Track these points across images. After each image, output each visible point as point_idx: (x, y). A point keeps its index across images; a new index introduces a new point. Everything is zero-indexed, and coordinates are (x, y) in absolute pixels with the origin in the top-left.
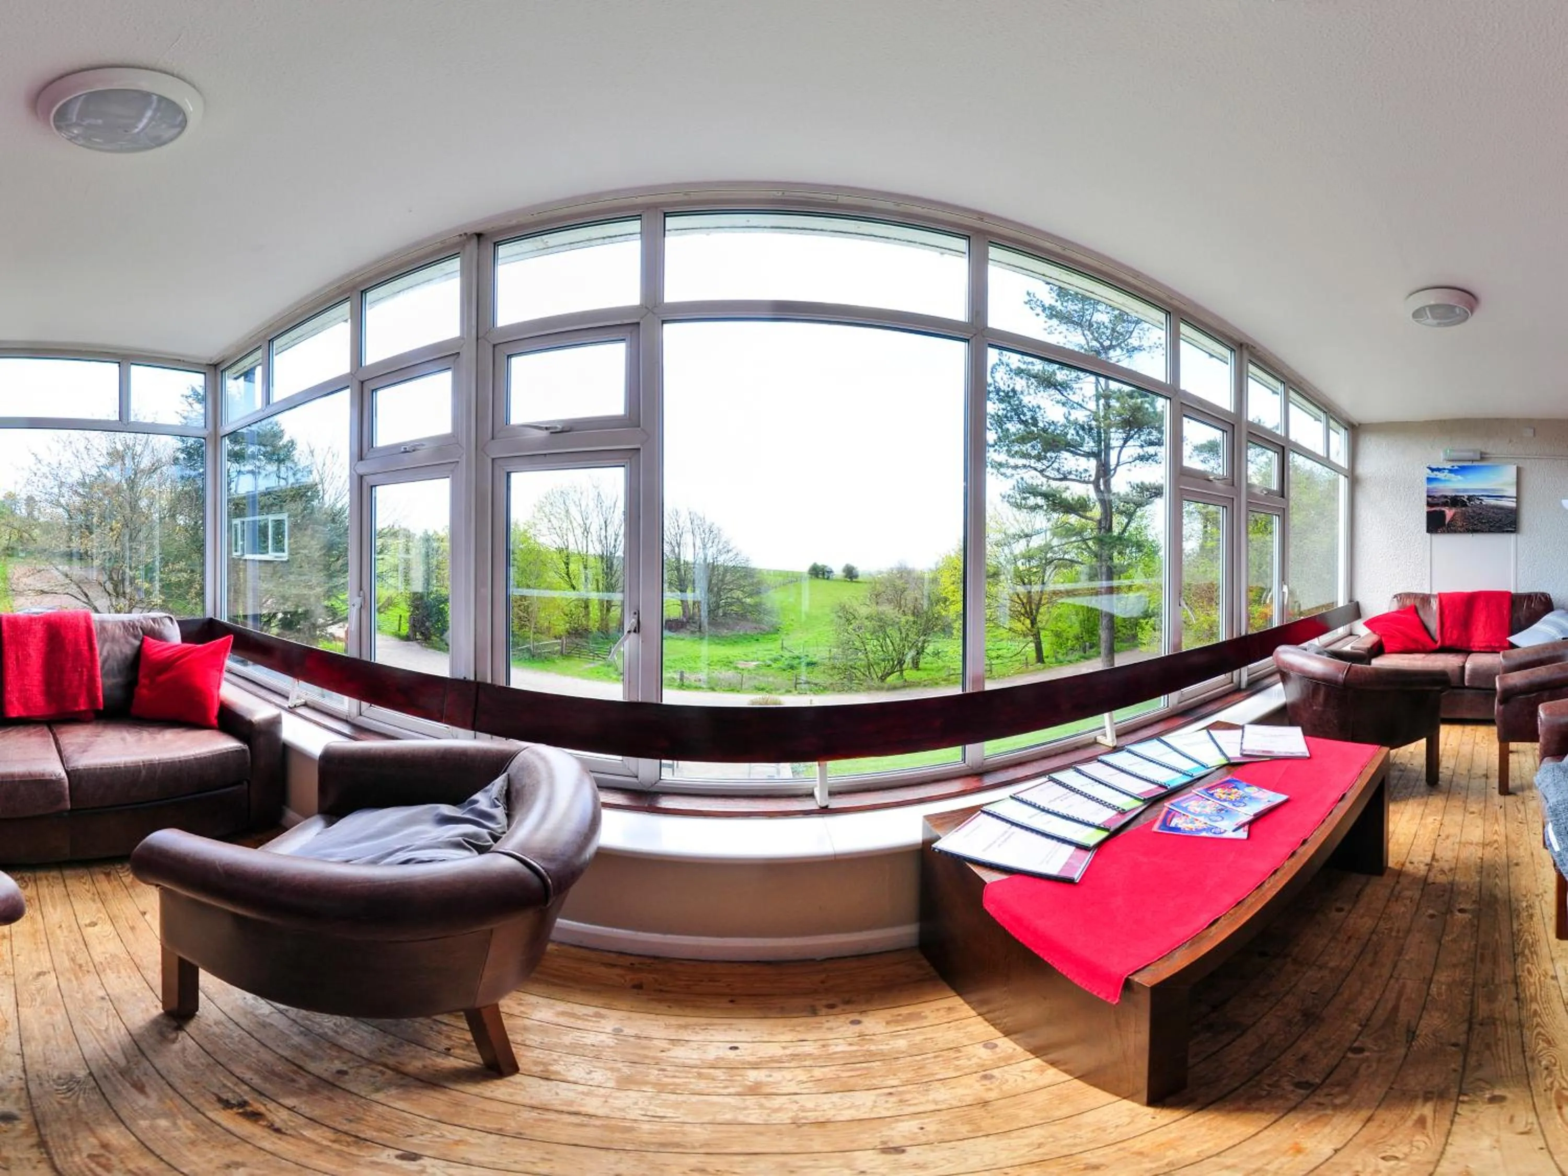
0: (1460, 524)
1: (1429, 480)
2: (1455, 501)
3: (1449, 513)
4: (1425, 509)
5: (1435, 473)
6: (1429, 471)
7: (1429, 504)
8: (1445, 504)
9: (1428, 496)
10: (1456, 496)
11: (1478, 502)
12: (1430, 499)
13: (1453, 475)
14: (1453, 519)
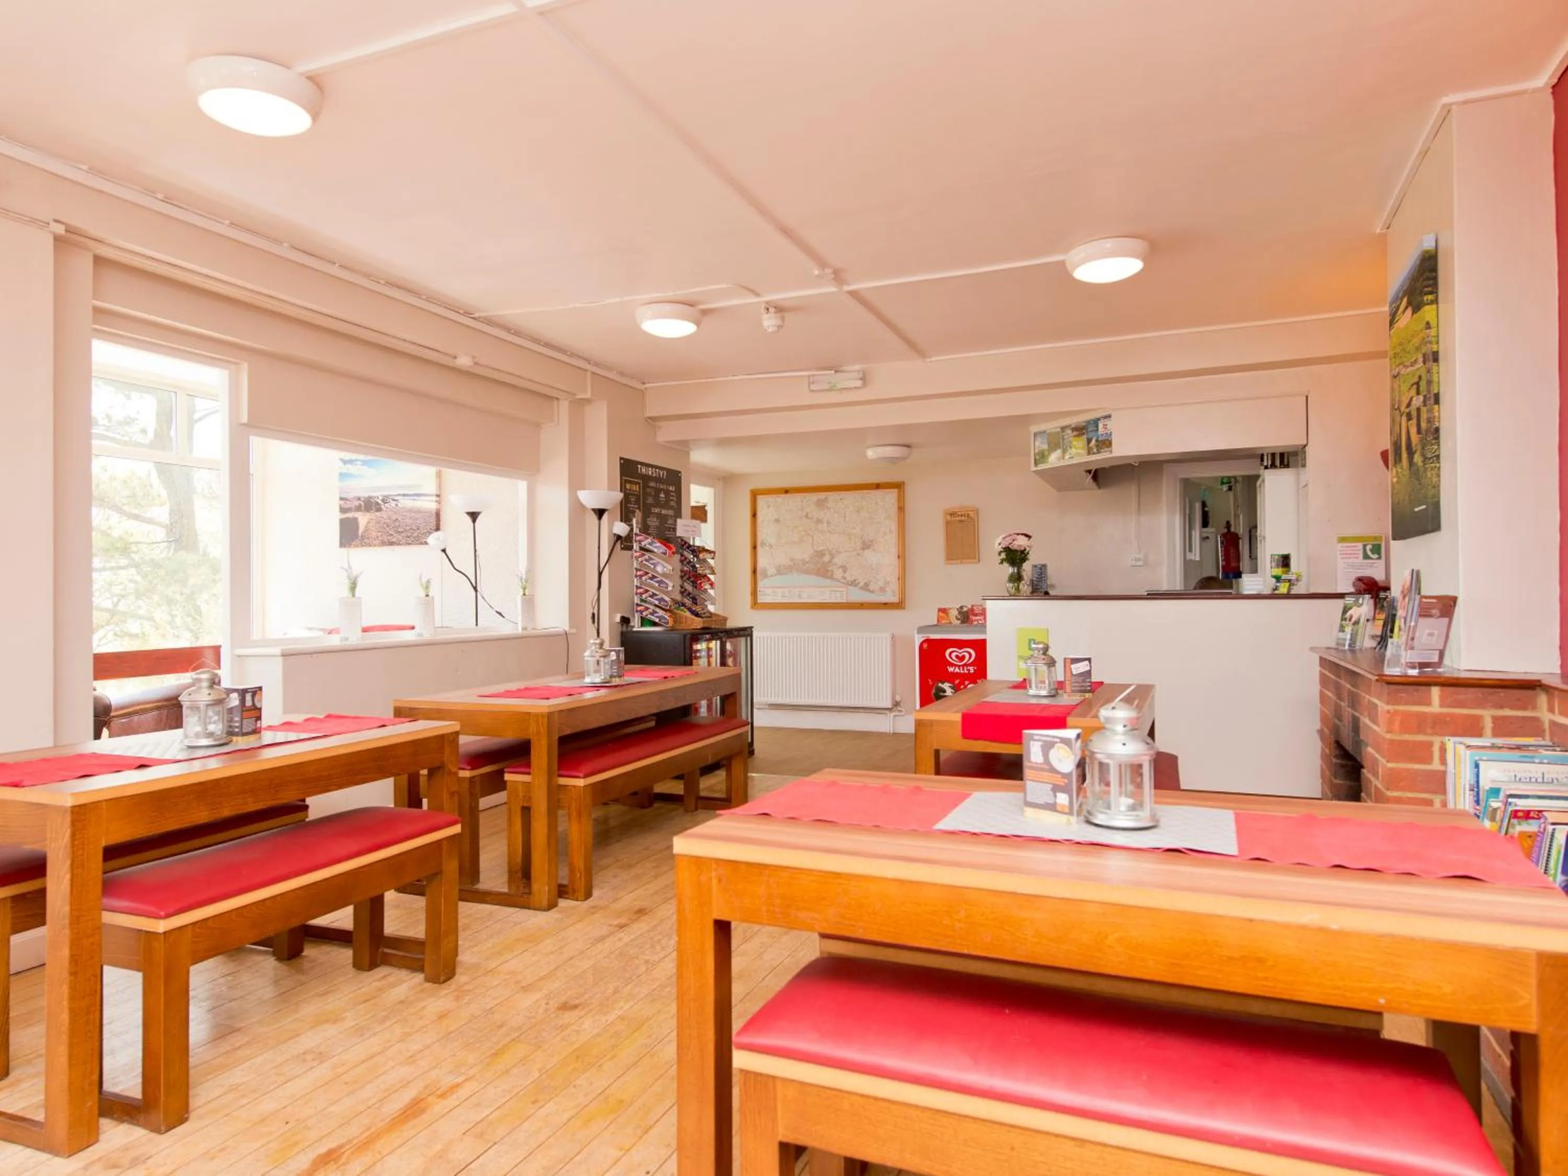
0: (374, 534)
1: (343, 476)
2: (369, 505)
3: (363, 519)
4: (337, 516)
5: (349, 466)
6: (341, 464)
7: (343, 510)
8: (358, 509)
9: (341, 499)
10: (370, 497)
11: (393, 504)
12: (342, 502)
13: (365, 468)
14: (366, 529)
